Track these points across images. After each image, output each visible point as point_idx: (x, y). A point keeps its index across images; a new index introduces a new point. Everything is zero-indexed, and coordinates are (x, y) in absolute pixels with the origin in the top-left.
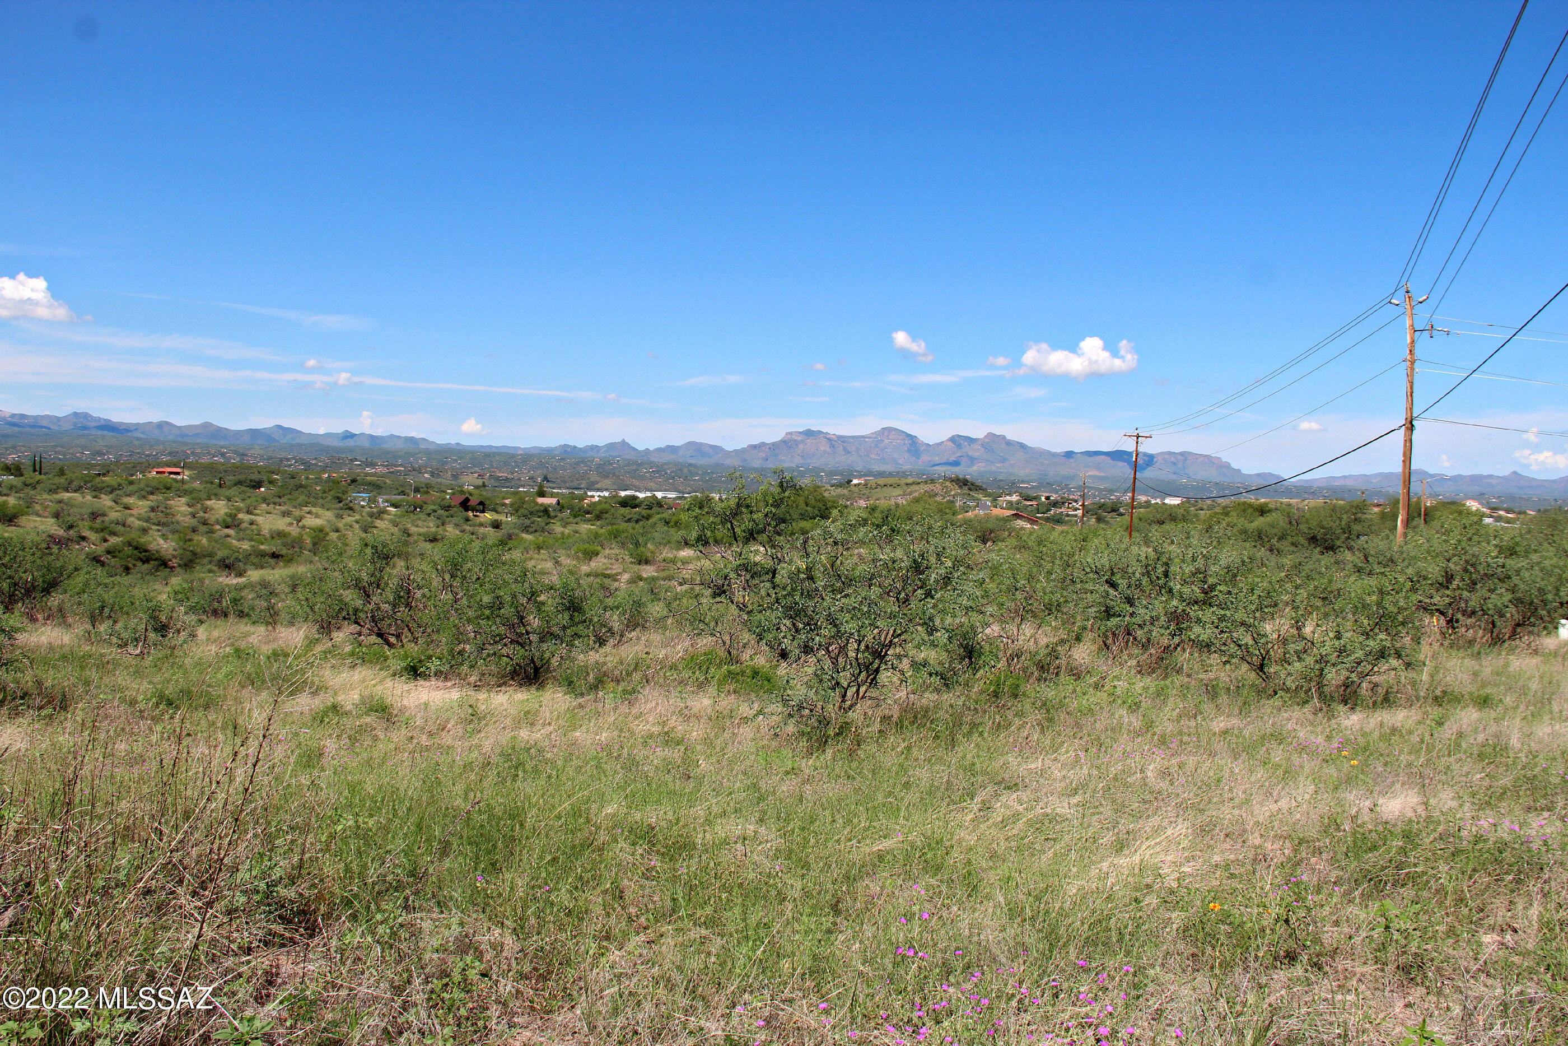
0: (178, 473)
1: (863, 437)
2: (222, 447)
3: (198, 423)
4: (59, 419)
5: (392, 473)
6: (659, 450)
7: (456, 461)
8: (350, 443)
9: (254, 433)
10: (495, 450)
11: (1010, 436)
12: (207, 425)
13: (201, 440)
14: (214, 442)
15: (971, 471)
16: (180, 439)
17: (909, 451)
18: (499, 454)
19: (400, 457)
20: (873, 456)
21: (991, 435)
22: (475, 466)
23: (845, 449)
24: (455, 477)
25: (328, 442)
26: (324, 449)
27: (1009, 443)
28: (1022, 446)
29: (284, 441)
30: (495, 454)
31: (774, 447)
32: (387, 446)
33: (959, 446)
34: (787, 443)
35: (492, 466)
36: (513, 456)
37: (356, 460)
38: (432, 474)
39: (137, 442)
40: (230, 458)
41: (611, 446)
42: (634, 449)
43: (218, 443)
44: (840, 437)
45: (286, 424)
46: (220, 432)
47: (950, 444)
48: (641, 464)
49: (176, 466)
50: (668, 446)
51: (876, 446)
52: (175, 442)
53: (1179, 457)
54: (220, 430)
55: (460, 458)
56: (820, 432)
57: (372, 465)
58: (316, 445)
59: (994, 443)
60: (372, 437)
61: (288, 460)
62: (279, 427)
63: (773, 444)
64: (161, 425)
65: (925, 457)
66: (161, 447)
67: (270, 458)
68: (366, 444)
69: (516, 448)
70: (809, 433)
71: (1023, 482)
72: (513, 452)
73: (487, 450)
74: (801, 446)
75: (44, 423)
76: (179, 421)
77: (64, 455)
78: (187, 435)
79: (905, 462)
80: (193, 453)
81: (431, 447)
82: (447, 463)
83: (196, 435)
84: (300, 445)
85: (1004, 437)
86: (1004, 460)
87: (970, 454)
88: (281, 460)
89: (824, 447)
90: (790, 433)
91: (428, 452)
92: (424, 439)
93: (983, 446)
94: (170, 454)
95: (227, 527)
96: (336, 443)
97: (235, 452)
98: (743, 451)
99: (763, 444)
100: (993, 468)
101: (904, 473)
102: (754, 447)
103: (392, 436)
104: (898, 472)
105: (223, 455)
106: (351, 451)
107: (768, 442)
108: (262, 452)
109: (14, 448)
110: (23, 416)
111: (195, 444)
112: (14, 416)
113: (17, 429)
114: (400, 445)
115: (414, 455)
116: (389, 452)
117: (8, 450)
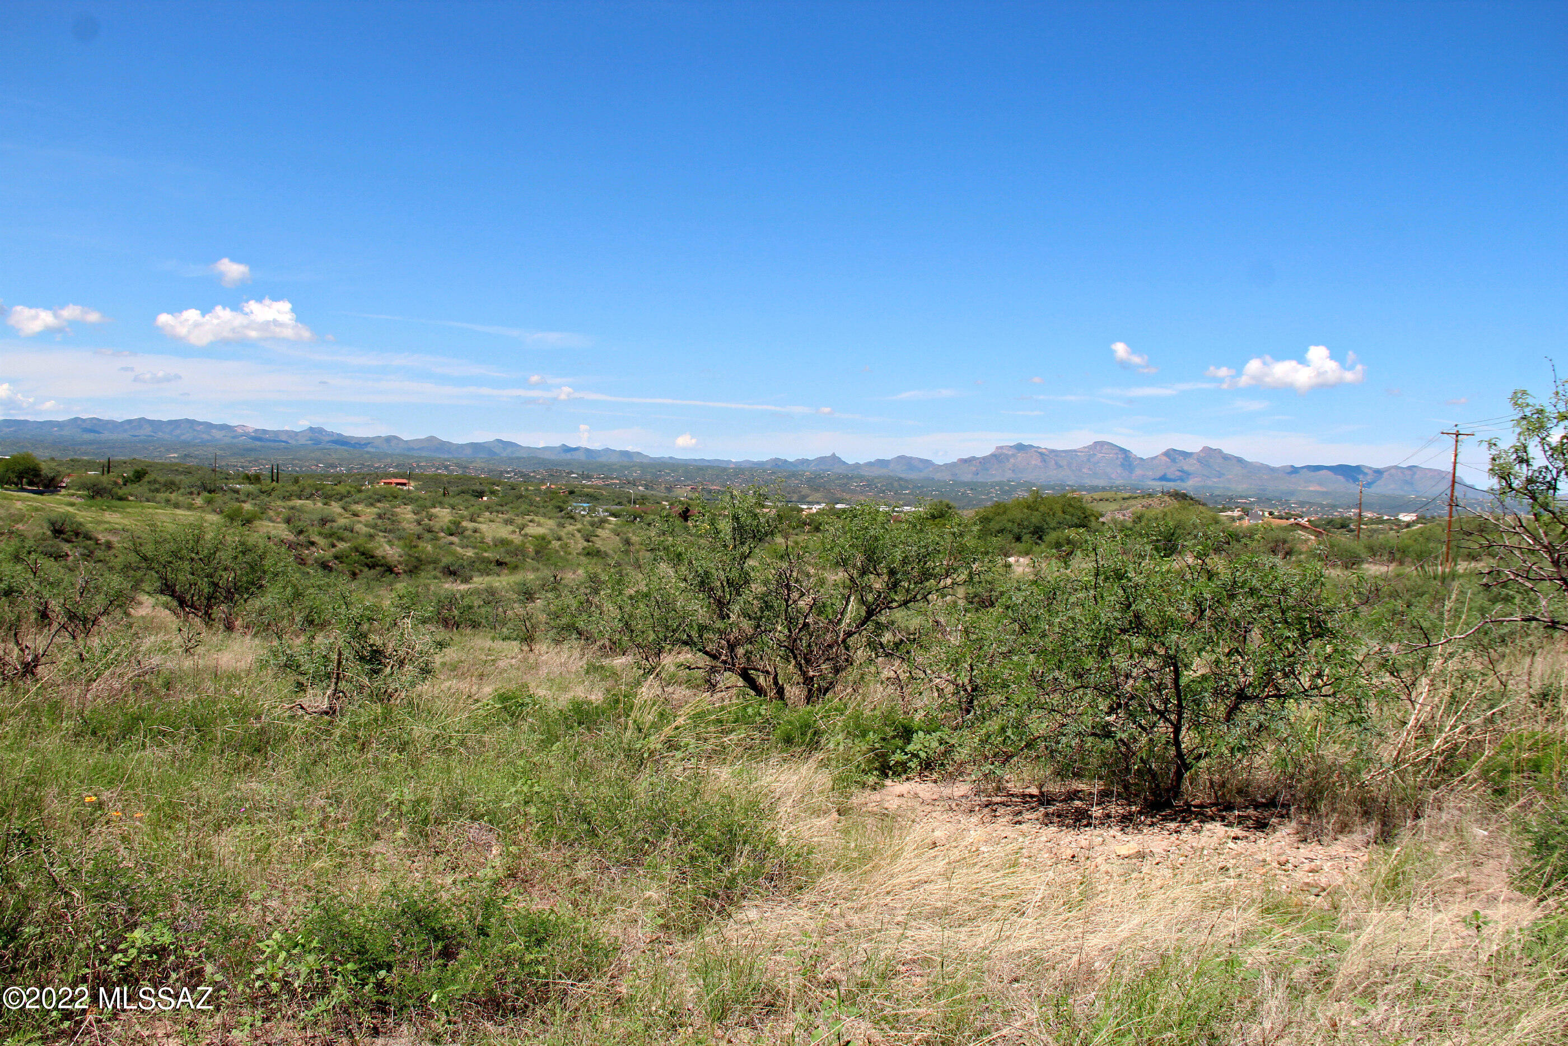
0: (404, 484)
1: (1075, 451)
2: (446, 461)
3: (422, 436)
4: (296, 434)
5: (608, 485)
6: (870, 464)
7: (669, 474)
8: (567, 456)
9: (475, 447)
10: (707, 464)
11: (1227, 450)
12: (431, 439)
13: (424, 454)
14: (438, 455)
15: (1188, 486)
16: (406, 452)
17: (1122, 465)
18: (712, 468)
19: (615, 470)
20: (1085, 470)
21: (1207, 450)
22: (688, 479)
23: (1056, 463)
24: (669, 489)
25: (547, 456)
26: (543, 462)
27: (1226, 458)
28: (1239, 460)
29: (505, 454)
30: (708, 467)
31: (984, 462)
32: (603, 459)
33: (1174, 460)
34: (998, 457)
35: (704, 479)
36: (725, 469)
37: (573, 473)
38: (646, 487)
39: (367, 456)
40: (453, 470)
41: (822, 460)
42: (844, 463)
43: (442, 456)
44: (1053, 451)
45: (505, 438)
46: (443, 446)
47: (1164, 458)
48: (851, 478)
49: (402, 477)
50: (879, 461)
51: (1089, 460)
52: (401, 455)
53: (1407, 472)
54: (443, 443)
55: (673, 471)
56: (1031, 446)
57: (589, 477)
58: (535, 458)
59: (1210, 456)
60: (587, 451)
61: (508, 472)
62: (500, 441)
63: (984, 458)
64: (389, 439)
65: (1138, 472)
66: (389, 460)
67: (490, 471)
68: (581, 457)
69: (730, 462)
70: (1020, 447)
71: (1241, 497)
72: (724, 465)
73: (700, 464)
74: (1012, 460)
75: (284, 438)
76: (406, 436)
77: (301, 468)
78: (413, 449)
79: (1118, 477)
80: (418, 465)
81: (645, 461)
82: (660, 476)
83: (421, 449)
84: (520, 458)
85: (1220, 451)
86: (1220, 475)
87: (1185, 468)
88: (501, 473)
89: (1036, 461)
90: (1002, 448)
91: (642, 466)
92: (639, 453)
93: (1198, 460)
94: (397, 467)
95: (452, 535)
96: (553, 457)
97: (458, 465)
98: (953, 465)
99: (974, 458)
100: (1209, 483)
101: (1117, 487)
102: (964, 461)
103: (607, 450)
104: (1111, 487)
105: (446, 468)
106: (568, 463)
107: (978, 456)
108: (483, 465)
109: (256, 460)
110: (265, 431)
111: (420, 457)
112: (257, 431)
113: (259, 443)
114: (614, 459)
115: (627, 468)
116: (605, 466)
117: (250, 462)
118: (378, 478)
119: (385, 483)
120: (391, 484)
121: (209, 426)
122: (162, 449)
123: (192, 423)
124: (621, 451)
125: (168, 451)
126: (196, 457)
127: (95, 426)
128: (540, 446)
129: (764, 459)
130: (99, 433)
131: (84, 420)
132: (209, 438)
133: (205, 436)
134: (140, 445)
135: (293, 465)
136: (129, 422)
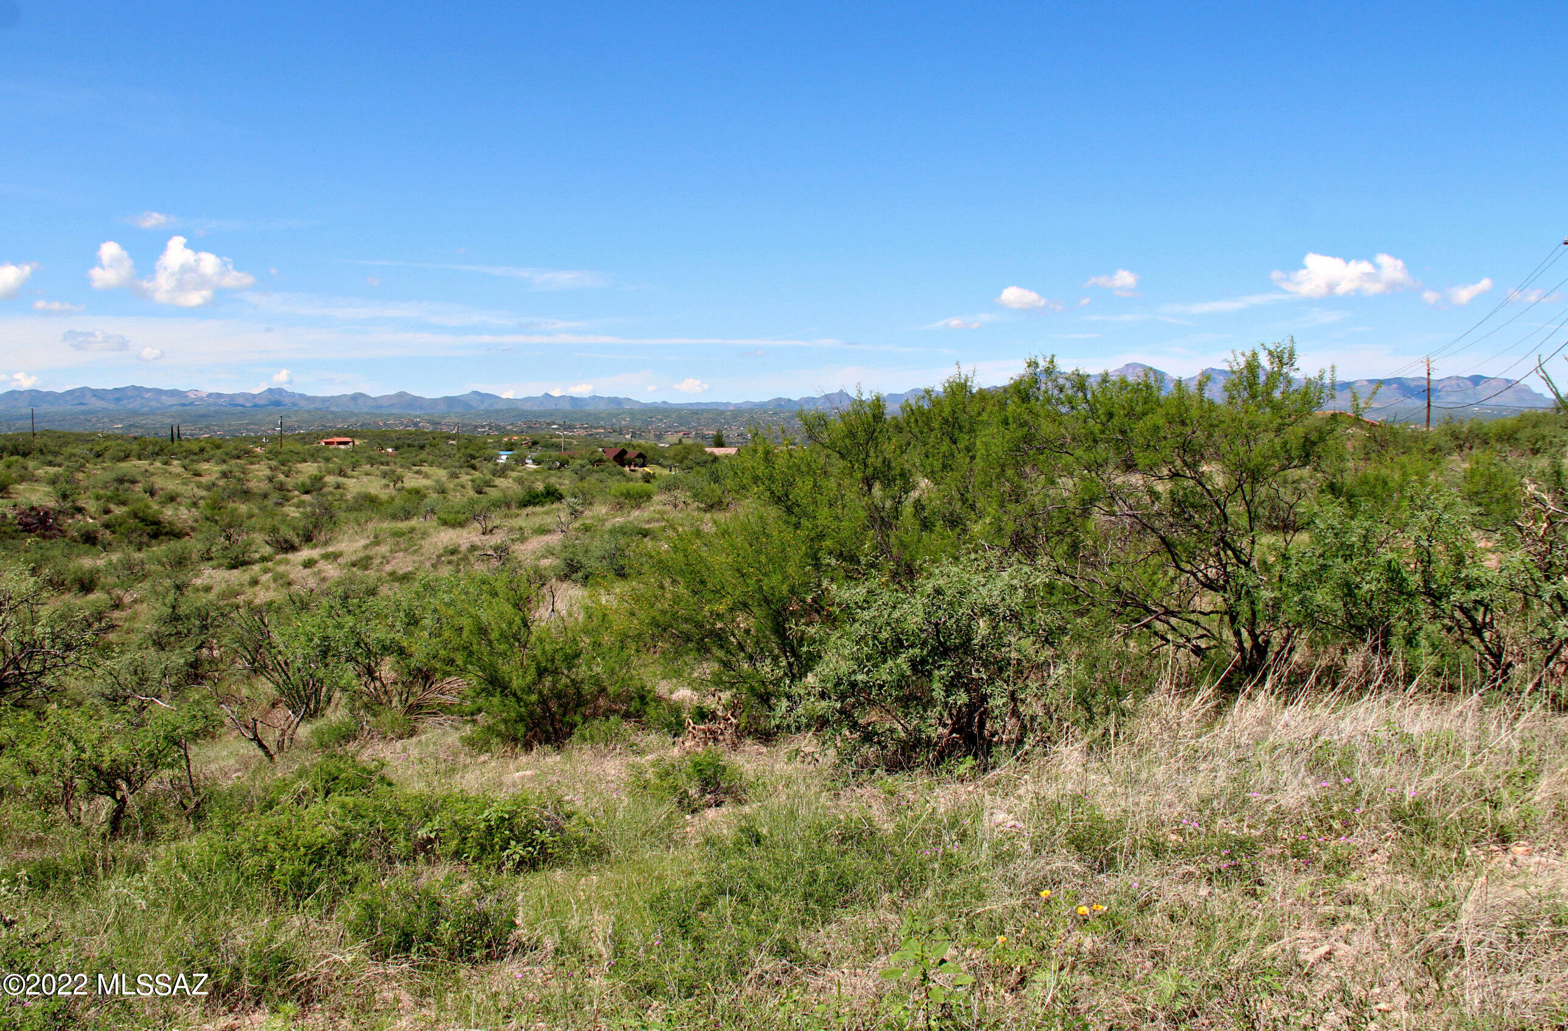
0: (347, 443)
2: (416, 417)
3: (392, 392)
4: (254, 396)
5: (591, 435)
7: (661, 420)
8: (550, 407)
9: (450, 401)
10: (703, 407)
12: (401, 395)
13: (395, 411)
14: (409, 412)
16: (374, 411)
18: (708, 411)
19: (603, 419)
22: (681, 425)
24: (659, 437)
25: (528, 407)
26: (522, 414)
29: (482, 407)
30: (703, 411)
32: (590, 408)
33: (1213, 381)
35: (699, 424)
36: (722, 412)
37: (554, 423)
38: (634, 434)
39: (330, 416)
40: (423, 426)
41: (828, 397)
42: (852, 399)
43: (413, 413)
45: (483, 390)
46: (415, 402)
49: (350, 435)
52: (368, 414)
53: (1469, 382)
55: (666, 417)
57: (571, 428)
58: (514, 409)
60: (572, 399)
61: (483, 427)
62: (476, 393)
64: (356, 397)
66: (354, 419)
67: (465, 426)
68: (568, 407)
69: (729, 404)
72: (722, 408)
73: (696, 407)
75: (240, 401)
77: (256, 432)
78: (382, 407)
80: (385, 424)
81: (636, 407)
82: (651, 422)
83: (391, 406)
84: (497, 411)
88: (476, 427)
91: (632, 413)
92: (628, 399)
96: (535, 408)
97: (429, 421)
103: (594, 398)
105: (416, 424)
106: (551, 415)
108: (457, 420)
109: (207, 427)
110: (220, 395)
111: (390, 415)
112: (210, 395)
114: (602, 406)
115: (616, 416)
116: (590, 415)
117: (201, 429)
118: (318, 437)
119: (326, 443)
120: (333, 443)
121: (160, 392)
122: (106, 420)
123: (139, 390)
124: (609, 399)
125: (112, 421)
126: (142, 427)
127: (34, 397)
128: (504, 396)
129: (765, 398)
130: (37, 404)
131: (21, 393)
132: (158, 405)
133: (154, 404)
134: (82, 417)
135: (248, 430)
136: (71, 392)
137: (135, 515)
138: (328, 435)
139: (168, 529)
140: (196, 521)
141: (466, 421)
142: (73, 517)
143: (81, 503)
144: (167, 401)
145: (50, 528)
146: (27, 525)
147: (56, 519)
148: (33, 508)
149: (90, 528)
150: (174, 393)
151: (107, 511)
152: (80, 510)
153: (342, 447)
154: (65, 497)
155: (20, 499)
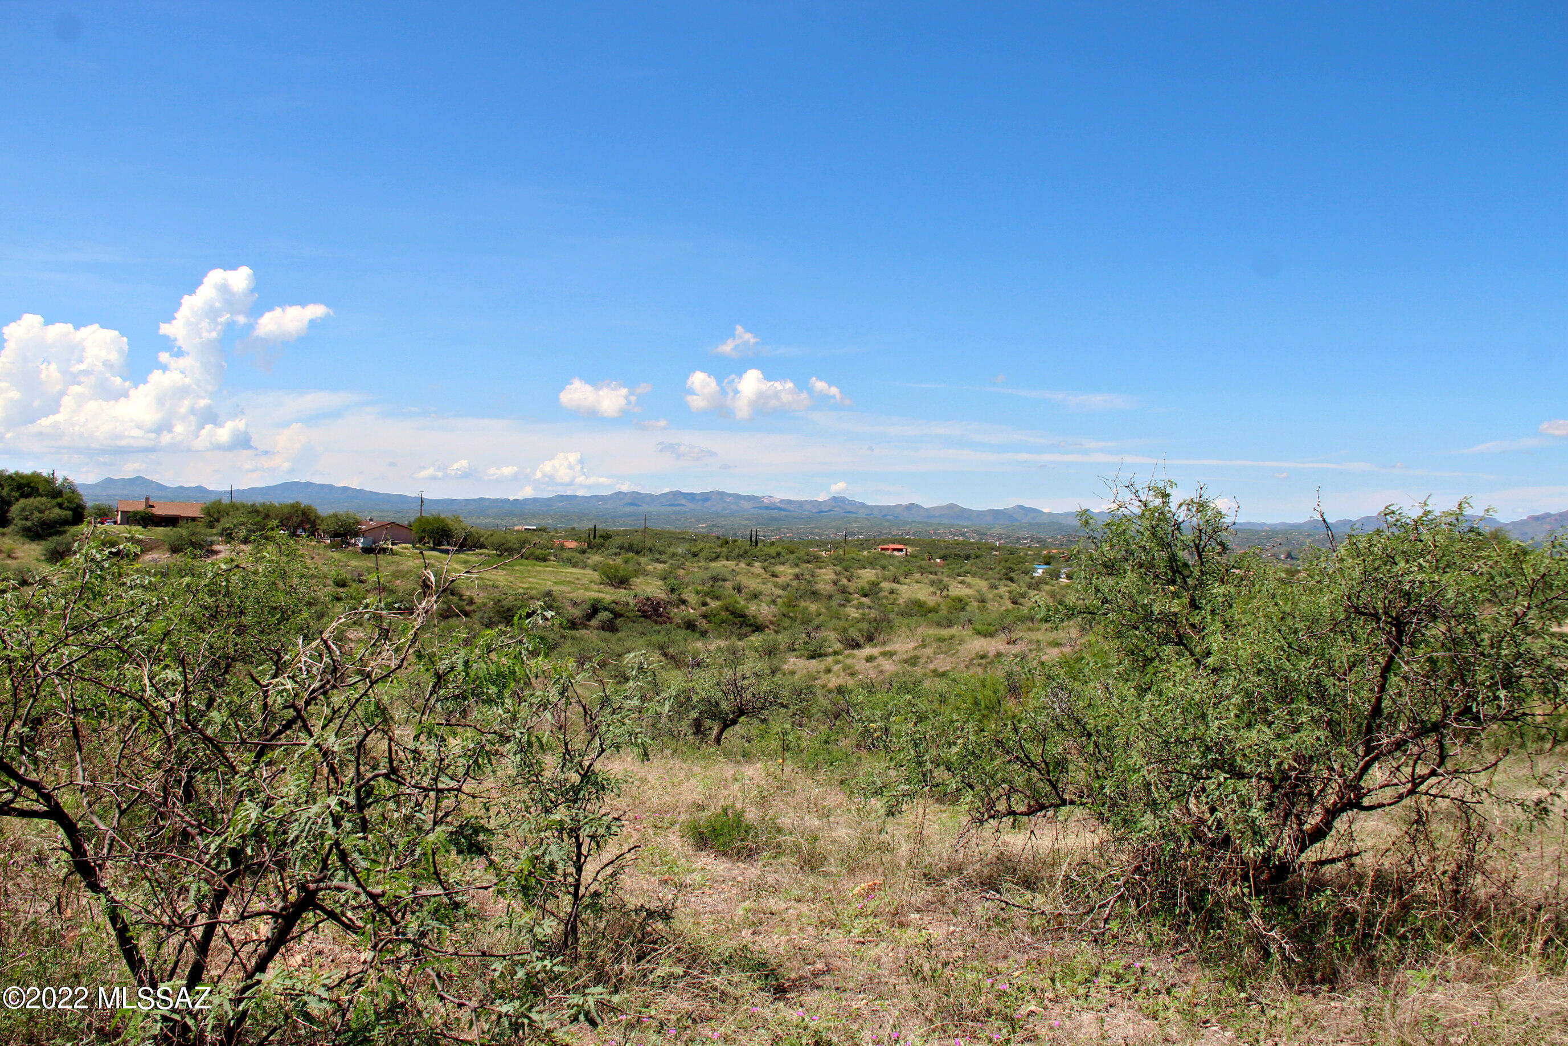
0: (901, 550)
2: (964, 527)
3: (942, 503)
4: (820, 503)
9: (996, 513)
12: (951, 506)
13: (945, 521)
14: (956, 522)
16: (925, 520)
25: (1065, 521)
26: (1061, 528)
29: (1024, 520)
31: (1558, 520)
36: (1257, 532)
39: (886, 524)
40: (970, 537)
43: (961, 523)
45: (1026, 504)
46: (963, 513)
49: (899, 543)
52: (920, 523)
54: (963, 510)
58: (1054, 523)
61: (1026, 539)
62: (1020, 507)
63: (1560, 515)
64: (910, 507)
66: (908, 528)
67: (1009, 537)
69: (1264, 524)
72: (1259, 528)
75: (808, 507)
76: (926, 504)
77: (820, 536)
78: (932, 516)
80: (935, 533)
83: (941, 516)
84: (1039, 525)
88: (1018, 539)
94: (915, 533)
97: (975, 532)
98: (1522, 523)
99: (1547, 515)
102: (1536, 519)
105: (963, 534)
107: (1552, 513)
108: (1001, 532)
109: (778, 530)
110: (790, 502)
111: (940, 525)
112: (782, 501)
113: (783, 513)
117: (772, 531)
118: (876, 543)
119: (882, 549)
120: (888, 549)
121: (738, 497)
122: (693, 520)
123: (722, 494)
125: (699, 522)
126: (722, 527)
127: (635, 499)
128: (1046, 510)
129: (1301, 520)
130: (636, 505)
131: (625, 494)
132: (737, 509)
133: (733, 507)
134: (673, 517)
135: (813, 534)
136: (665, 495)
137: (727, 610)
138: (884, 542)
139: (752, 621)
140: (775, 616)
141: (1010, 533)
142: (678, 607)
143: (685, 596)
144: (746, 505)
145: (660, 615)
146: (644, 612)
147: (665, 609)
148: (648, 599)
149: (692, 617)
150: (751, 498)
151: (705, 604)
152: (684, 602)
153: (896, 553)
154: (673, 590)
155: (638, 590)
